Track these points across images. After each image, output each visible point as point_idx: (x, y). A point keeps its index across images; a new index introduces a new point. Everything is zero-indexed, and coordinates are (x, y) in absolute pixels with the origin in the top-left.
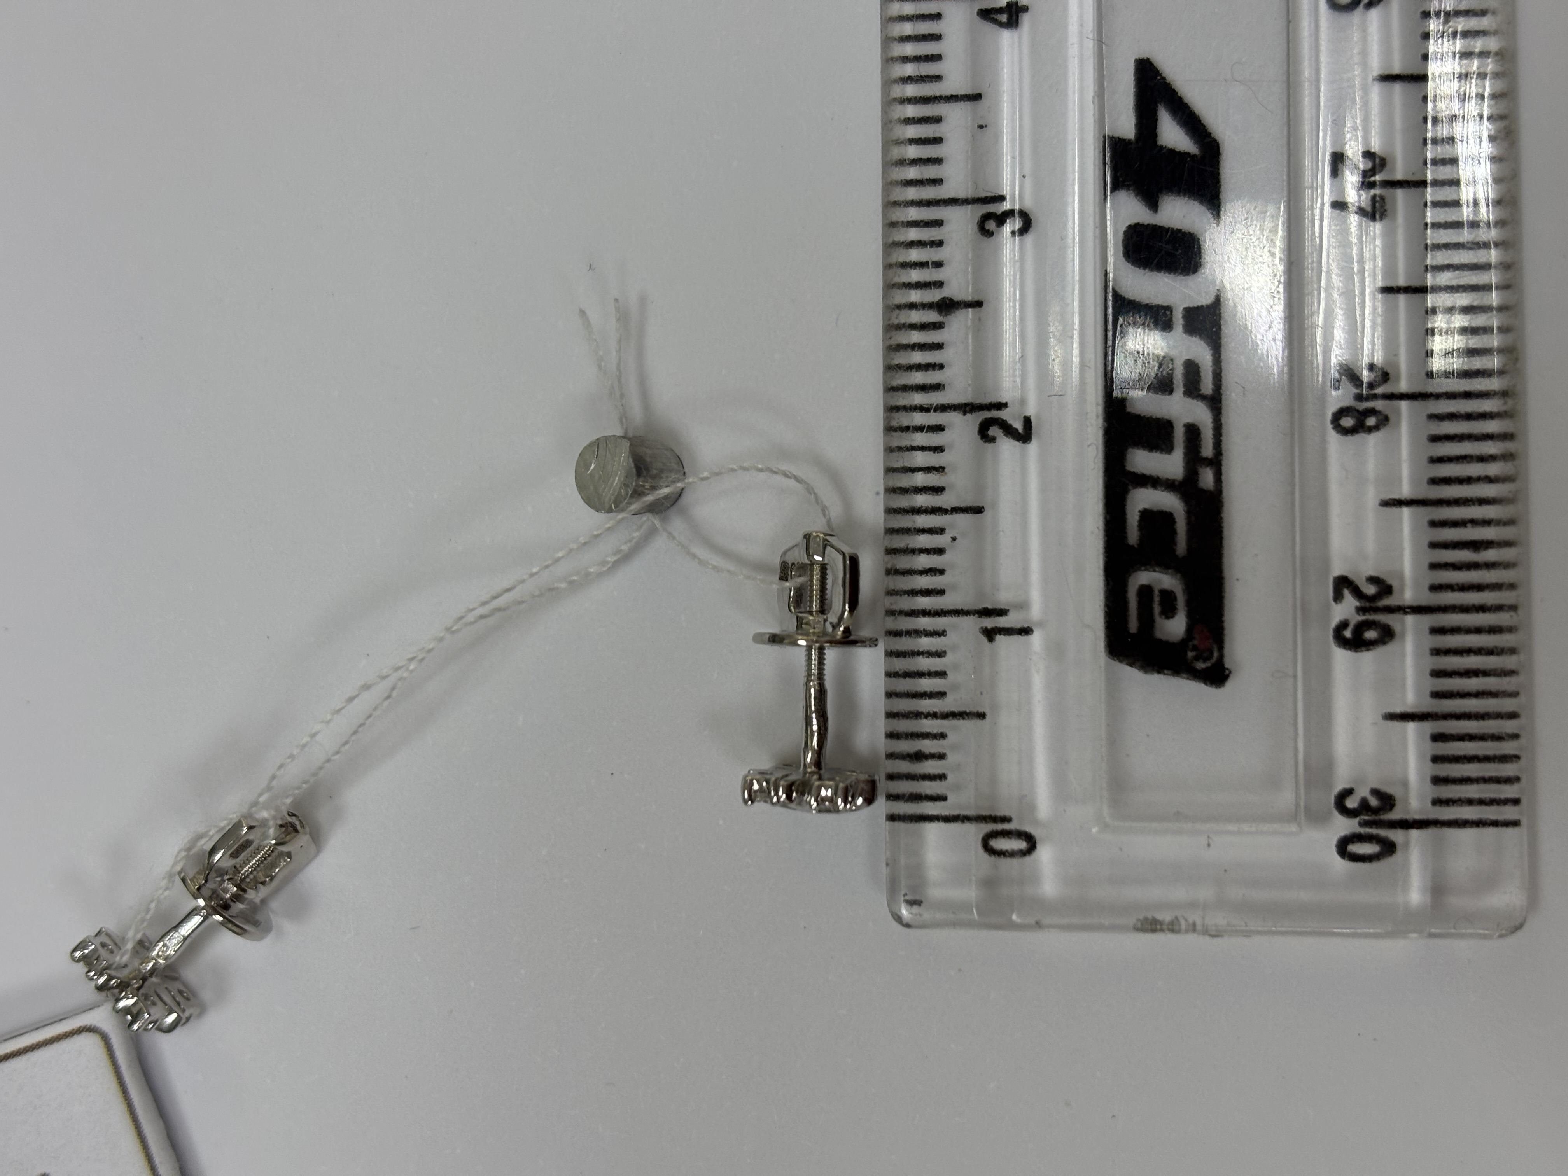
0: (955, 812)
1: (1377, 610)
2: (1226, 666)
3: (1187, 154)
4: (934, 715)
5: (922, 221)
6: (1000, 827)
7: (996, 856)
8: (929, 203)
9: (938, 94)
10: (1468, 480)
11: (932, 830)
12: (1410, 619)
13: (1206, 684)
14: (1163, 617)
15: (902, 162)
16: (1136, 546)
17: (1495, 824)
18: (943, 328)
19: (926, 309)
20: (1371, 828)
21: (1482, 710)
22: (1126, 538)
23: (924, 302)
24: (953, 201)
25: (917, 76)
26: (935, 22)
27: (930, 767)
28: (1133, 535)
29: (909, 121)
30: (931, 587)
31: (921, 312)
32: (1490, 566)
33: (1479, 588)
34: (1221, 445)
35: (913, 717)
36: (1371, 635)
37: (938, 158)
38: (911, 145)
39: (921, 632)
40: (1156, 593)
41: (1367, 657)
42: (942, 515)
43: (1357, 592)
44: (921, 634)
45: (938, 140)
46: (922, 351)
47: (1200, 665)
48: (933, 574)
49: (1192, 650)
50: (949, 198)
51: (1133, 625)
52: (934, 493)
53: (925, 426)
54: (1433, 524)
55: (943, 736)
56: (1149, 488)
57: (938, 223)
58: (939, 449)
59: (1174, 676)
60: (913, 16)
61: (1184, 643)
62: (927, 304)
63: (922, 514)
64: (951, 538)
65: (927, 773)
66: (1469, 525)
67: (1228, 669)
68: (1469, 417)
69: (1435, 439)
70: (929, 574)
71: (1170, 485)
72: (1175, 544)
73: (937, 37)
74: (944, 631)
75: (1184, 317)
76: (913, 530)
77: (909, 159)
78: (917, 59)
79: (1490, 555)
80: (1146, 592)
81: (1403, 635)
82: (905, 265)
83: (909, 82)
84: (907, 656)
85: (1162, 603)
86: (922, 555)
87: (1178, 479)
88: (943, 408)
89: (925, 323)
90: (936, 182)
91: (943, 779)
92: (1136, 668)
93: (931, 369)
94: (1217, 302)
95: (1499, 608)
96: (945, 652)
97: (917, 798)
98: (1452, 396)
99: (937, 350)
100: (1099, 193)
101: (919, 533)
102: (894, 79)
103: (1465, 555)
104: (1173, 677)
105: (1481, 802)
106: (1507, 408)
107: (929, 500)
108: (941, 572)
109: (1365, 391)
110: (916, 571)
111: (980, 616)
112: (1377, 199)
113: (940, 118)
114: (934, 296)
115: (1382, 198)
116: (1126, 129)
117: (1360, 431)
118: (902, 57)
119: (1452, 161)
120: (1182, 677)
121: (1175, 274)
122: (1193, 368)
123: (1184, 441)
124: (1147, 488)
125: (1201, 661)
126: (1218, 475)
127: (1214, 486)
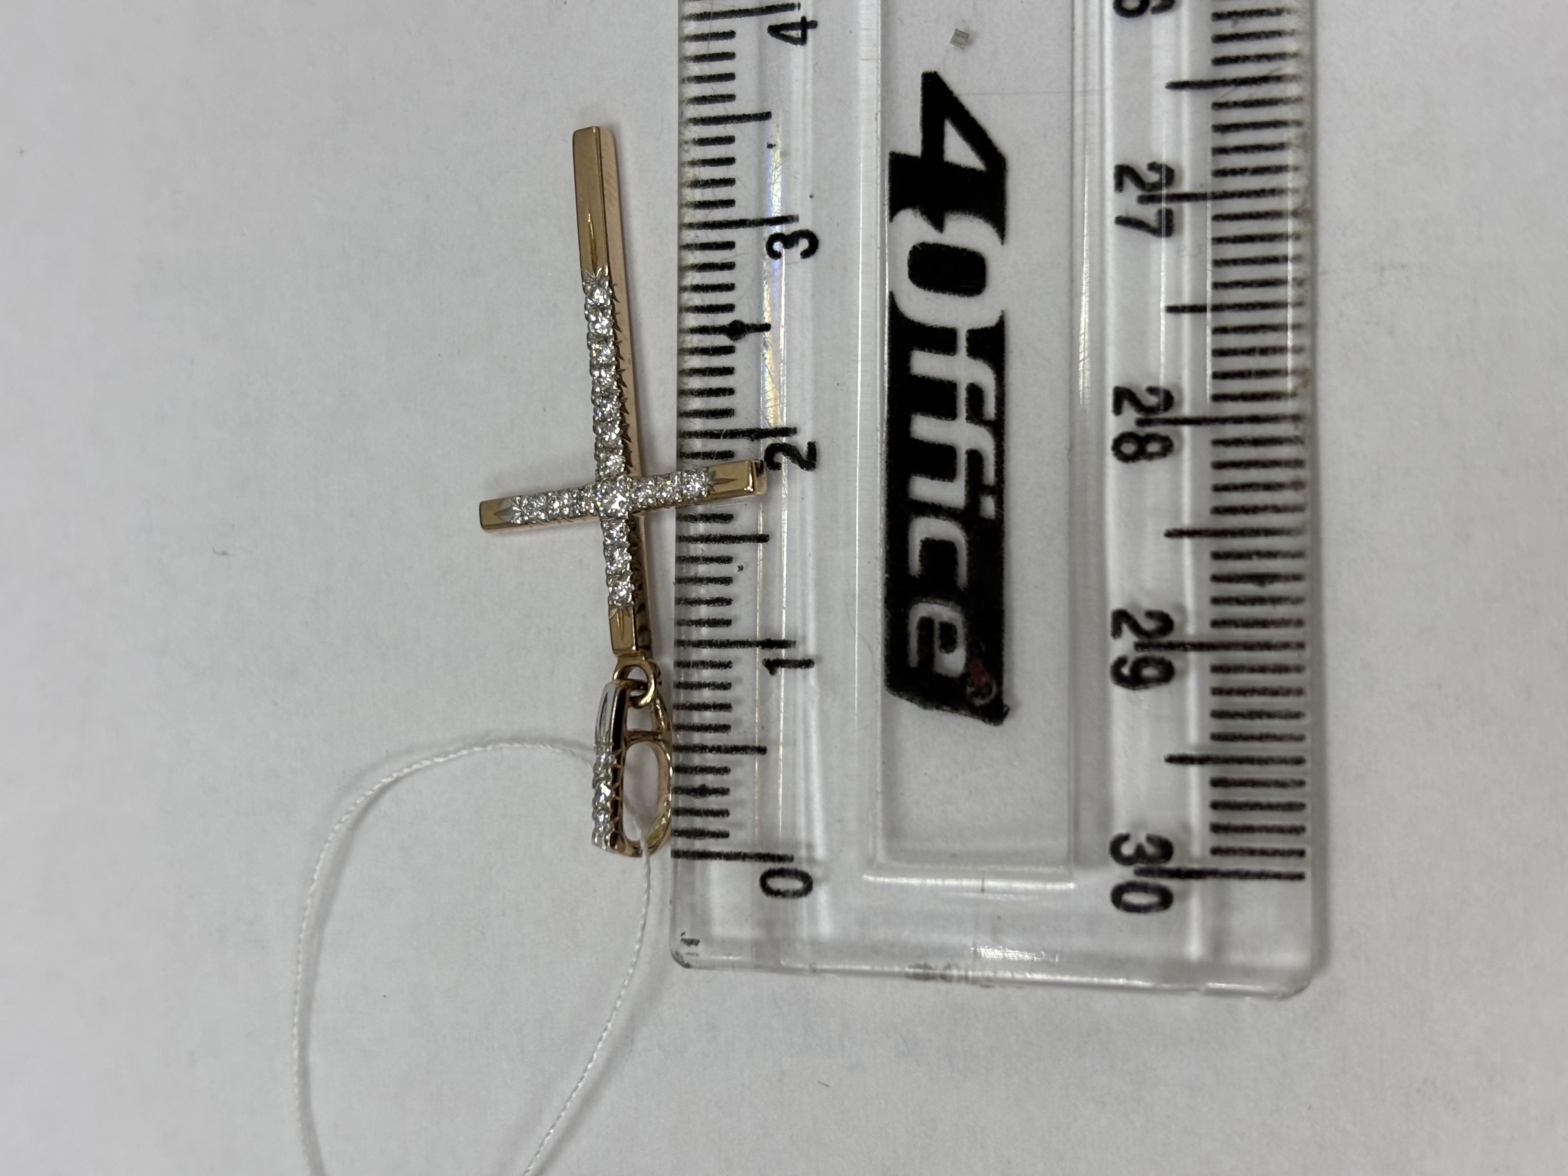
0: (737, 850)
1: (1160, 646)
2: (1005, 701)
3: (974, 170)
4: (718, 749)
5: (714, 243)
6: (777, 866)
7: (773, 895)
8: (721, 225)
9: (730, 114)
10: (1254, 510)
11: (716, 867)
12: (1193, 656)
13: (984, 721)
14: (943, 650)
15: (695, 184)
16: (917, 577)
17: (1278, 876)
18: (733, 352)
19: (717, 333)
20: (1147, 876)
21: (1264, 754)
22: (908, 568)
23: (716, 326)
24: (741, 223)
25: (711, 96)
26: (729, 40)
27: (713, 802)
28: (915, 565)
29: (702, 142)
30: (719, 617)
31: (713, 336)
32: (1275, 600)
33: (1263, 623)
34: (1003, 471)
35: (698, 751)
36: (1149, 672)
37: (730, 179)
38: (704, 166)
39: (708, 663)
40: (937, 625)
41: (1145, 696)
42: (730, 543)
43: (1136, 628)
44: (707, 666)
45: (730, 161)
46: (713, 375)
47: (979, 702)
48: (720, 604)
49: (971, 686)
50: (740, 220)
51: (914, 659)
52: (723, 521)
53: (715, 452)
54: (1217, 556)
55: (725, 770)
56: (931, 516)
57: (729, 245)
59: (953, 713)
60: (707, 35)
61: (965, 677)
62: (719, 328)
63: (711, 542)
64: (738, 567)
65: (710, 809)
66: (1255, 557)
67: (1006, 706)
68: (1257, 442)
69: (1220, 466)
70: (716, 604)
71: (950, 513)
72: (956, 575)
73: (730, 56)
74: (730, 663)
75: (968, 340)
76: (701, 559)
77: (702, 180)
78: (711, 78)
79: (1277, 589)
80: (926, 624)
81: (1185, 672)
82: (696, 288)
83: (703, 102)
84: (694, 689)
85: (942, 637)
86: (710, 584)
87: (960, 508)
88: (733, 434)
89: (716, 347)
90: (729, 203)
91: (726, 815)
92: (915, 704)
93: (721, 394)
94: (1001, 324)
95: (1286, 646)
96: (730, 684)
97: (701, 834)
98: (1238, 420)
99: (727, 375)
100: (882, 212)
101: (708, 562)
102: (690, 99)
103: (1250, 589)
104: (951, 713)
105: (1264, 853)
106: (1298, 433)
107: (717, 528)
108: (728, 602)
109: (1147, 415)
110: (704, 601)
111: (763, 648)
112: (1164, 213)
113: (732, 137)
114: (724, 319)
115: (1169, 213)
116: (913, 146)
117: (1142, 457)
118: (698, 77)
119: (1243, 171)
120: (961, 714)
121: (959, 295)
122: (976, 393)
123: (966, 469)
124: (929, 517)
125: (980, 697)
126: (1000, 504)
127: (996, 515)
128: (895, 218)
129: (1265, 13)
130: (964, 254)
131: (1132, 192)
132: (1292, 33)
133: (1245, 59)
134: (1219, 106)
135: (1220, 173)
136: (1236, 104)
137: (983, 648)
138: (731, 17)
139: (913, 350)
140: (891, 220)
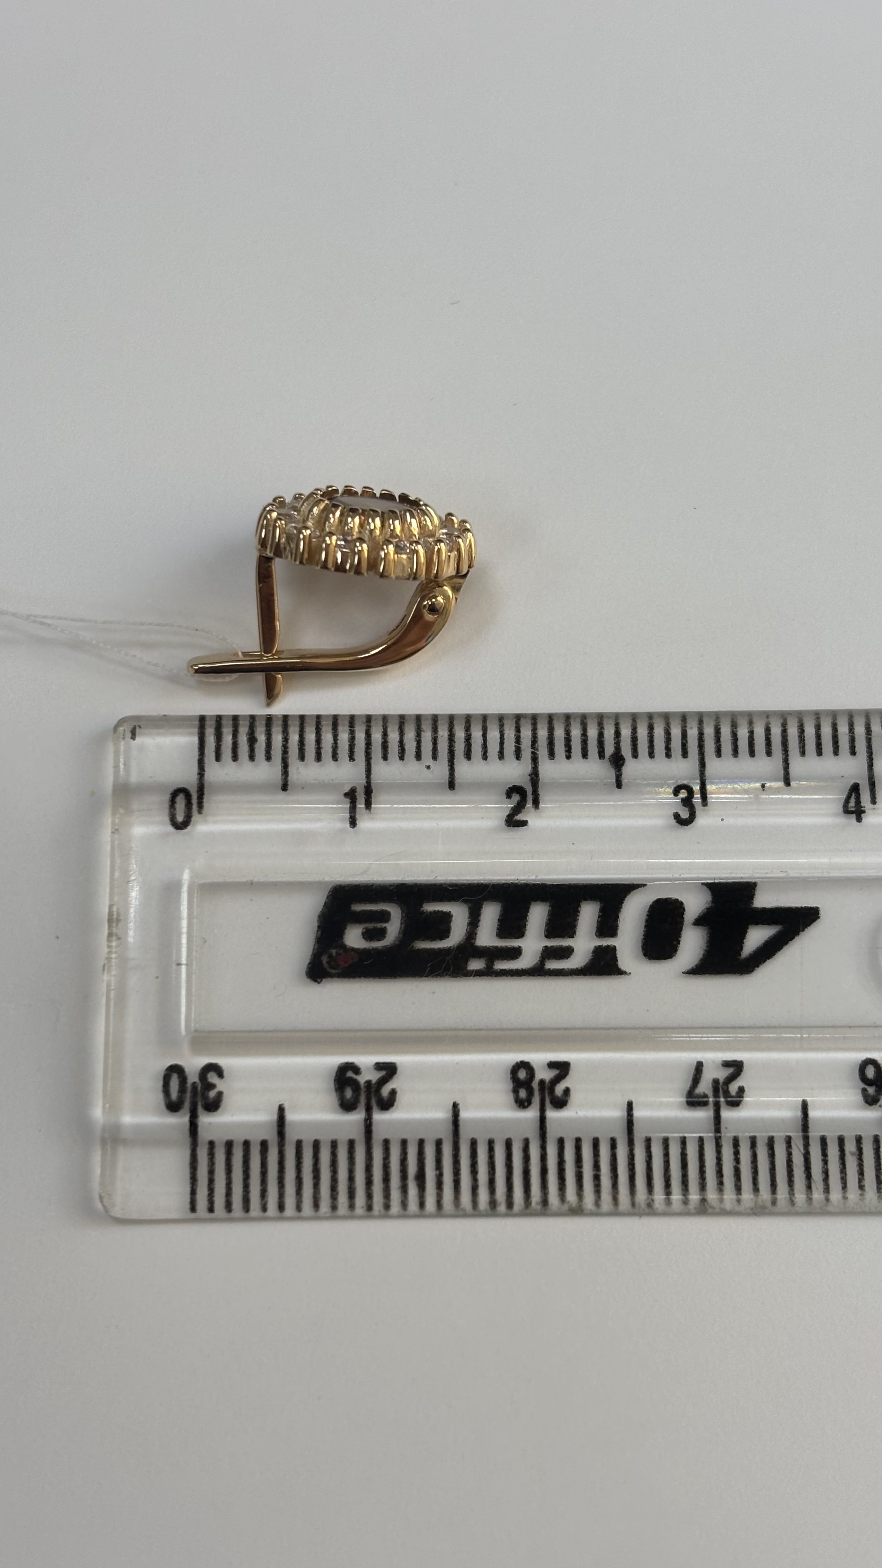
0: (207, 768)
1: (368, 1098)
2: (324, 980)
3: (742, 949)
4: (285, 751)
5: (687, 741)
6: (194, 800)
7: (171, 799)
8: (701, 746)
9: (790, 753)
10: (474, 1172)
12: (361, 1123)
13: (309, 964)
14: (364, 930)
15: (734, 726)
16: (422, 909)
17: (193, 1192)
18: (600, 758)
19: (615, 745)
20: (191, 1092)
21: (286, 1181)
22: (428, 902)
23: (621, 744)
24: (702, 764)
25: (804, 737)
26: (849, 751)
27: (243, 748)
28: (430, 907)
29: (768, 730)
30: (390, 750)
31: (613, 742)
32: (404, 1189)
33: (386, 1179)
34: (504, 976)
35: (284, 735)
36: (348, 1092)
37: (738, 753)
38: (749, 732)
39: (353, 742)
40: (384, 925)
41: (330, 1089)
42: (448, 758)
43: (383, 1081)
44: (351, 741)
45: (752, 753)
46: (581, 742)
47: (325, 959)
48: (400, 751)
49: (336, 952)
50: (705, 763)
51: (358, 908)
52: (465, 752)
53: (520, 744)
54: (438, 1142)
55: (268, 758)
57: (685, 754)
58: (501, 755)
60: (853, 733)
61: (344, 947)
62: (619, 746)
63: (449, 743)
64: (430, 765)
65: (238, 746)
66: (438, 1172)
67: (321, 981)
68: (526, 1173)
70: (400, 748)
71: (471, 934)
72: (423, 940)
73: (836, 752)
74: (353, 760)
75: (608, 946)
76: (436, 735)
77: (737, 731)
78: (818, 737)
79: (413, 1190)
80: (385, 917)
81: (348, 1117)
82: (651, 728)
83: (800, 731)
84: (333, 731)
85: (375, 929)
86: (416, 743)
87: (476, 942)
88: (535, 759)
89: (604, 744)
90: (719, 753)
91: (234, 758)
92: (322, 909)
93: (567, 749)
94: (620, 973)
95: (369, 1196)
96: (336, 760)
97: (219, 739)
98: (543, 1158)
99: (582, 753)
100: (709, 879)
101: (433, 740)
102: (802, 720)
103: (412, 1169)
104: (315, 937)
105: (211, 1181)
106: (533, 1204)
107: (460, 747)
108: (402, 758)
109: (547, 1088)
110: (402, 738)
111: (365, 787)
112: (705, 1099)
113: (771, 755)
114: (626, 751)
115: (705, 1104)
116: (763, 900)
117: (515, 1084)
118: (820, 726)
119: (737, 1160)
120: (315, 945)
121: (643, 939)
122: (566, 953)
123: (506, 946)
124: (469, 918)
125: (328, 960)
126: (479, 974)
127: (470, 970)
128: (705, 888)
129: (861, 1177)
130: (675, 943)
131: (722, 1074)
132: (845, 1198)
133: (825, 1162)
134: (789, 1141)
135: (736, 1142)
136: (790, 1154)
137: (365, 963)
138: (867, 752)
139: (601, 902)
140: (703, 884)
